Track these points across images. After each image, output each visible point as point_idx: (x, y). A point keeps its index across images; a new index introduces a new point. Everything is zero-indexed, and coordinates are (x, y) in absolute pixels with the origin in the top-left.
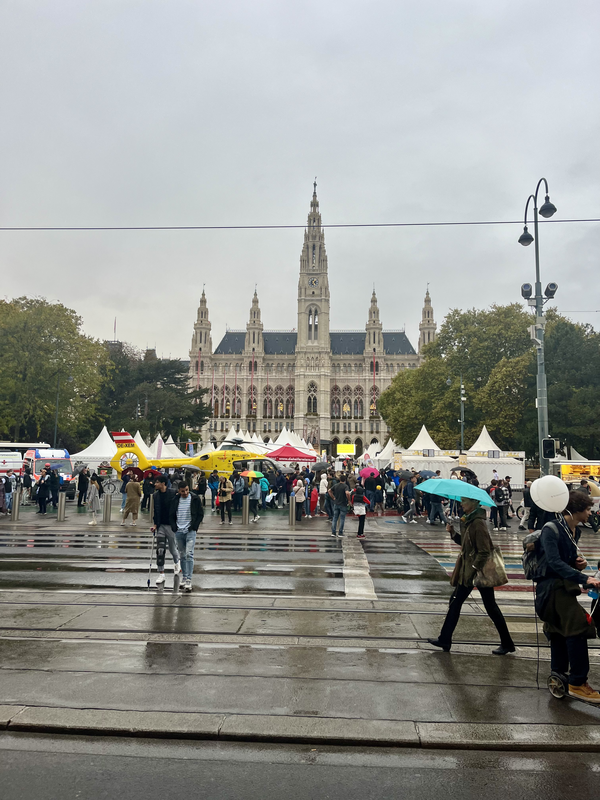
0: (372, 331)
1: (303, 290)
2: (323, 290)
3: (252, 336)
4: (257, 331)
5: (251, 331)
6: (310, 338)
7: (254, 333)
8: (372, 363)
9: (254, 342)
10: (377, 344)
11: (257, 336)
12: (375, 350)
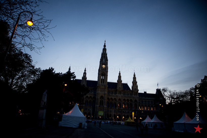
0: (119, 82)
1: (101, 68)
6: (102, 82)
7: (84, 80)
8: (119, 91)
9: (84, 82)
10: (121, 86)
11: (85, 80)
12: (120, 87)
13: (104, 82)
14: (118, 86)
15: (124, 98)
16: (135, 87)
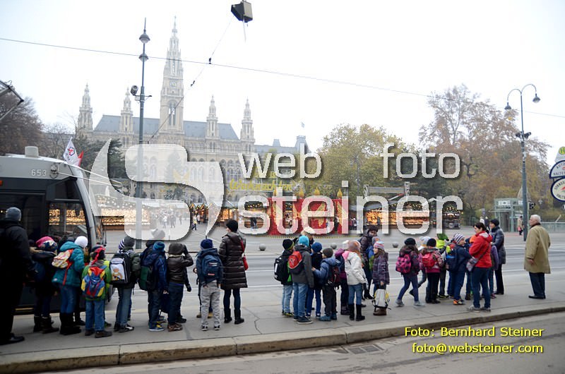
0: (211, 122)
1: (166, 90)
2: (180, 91)
3: (125, 119)
4: (129, 116)
5: (125, 116)
6: (170, 124)
7: (127, 117)
8: (211, 143)
9: (126, 124)
10: (214, 131)
11: (128, 119)
12: (213, 135)
13: (174, 124)
14: (208, 130)
15: (221, 159)
16: (247, 134)
